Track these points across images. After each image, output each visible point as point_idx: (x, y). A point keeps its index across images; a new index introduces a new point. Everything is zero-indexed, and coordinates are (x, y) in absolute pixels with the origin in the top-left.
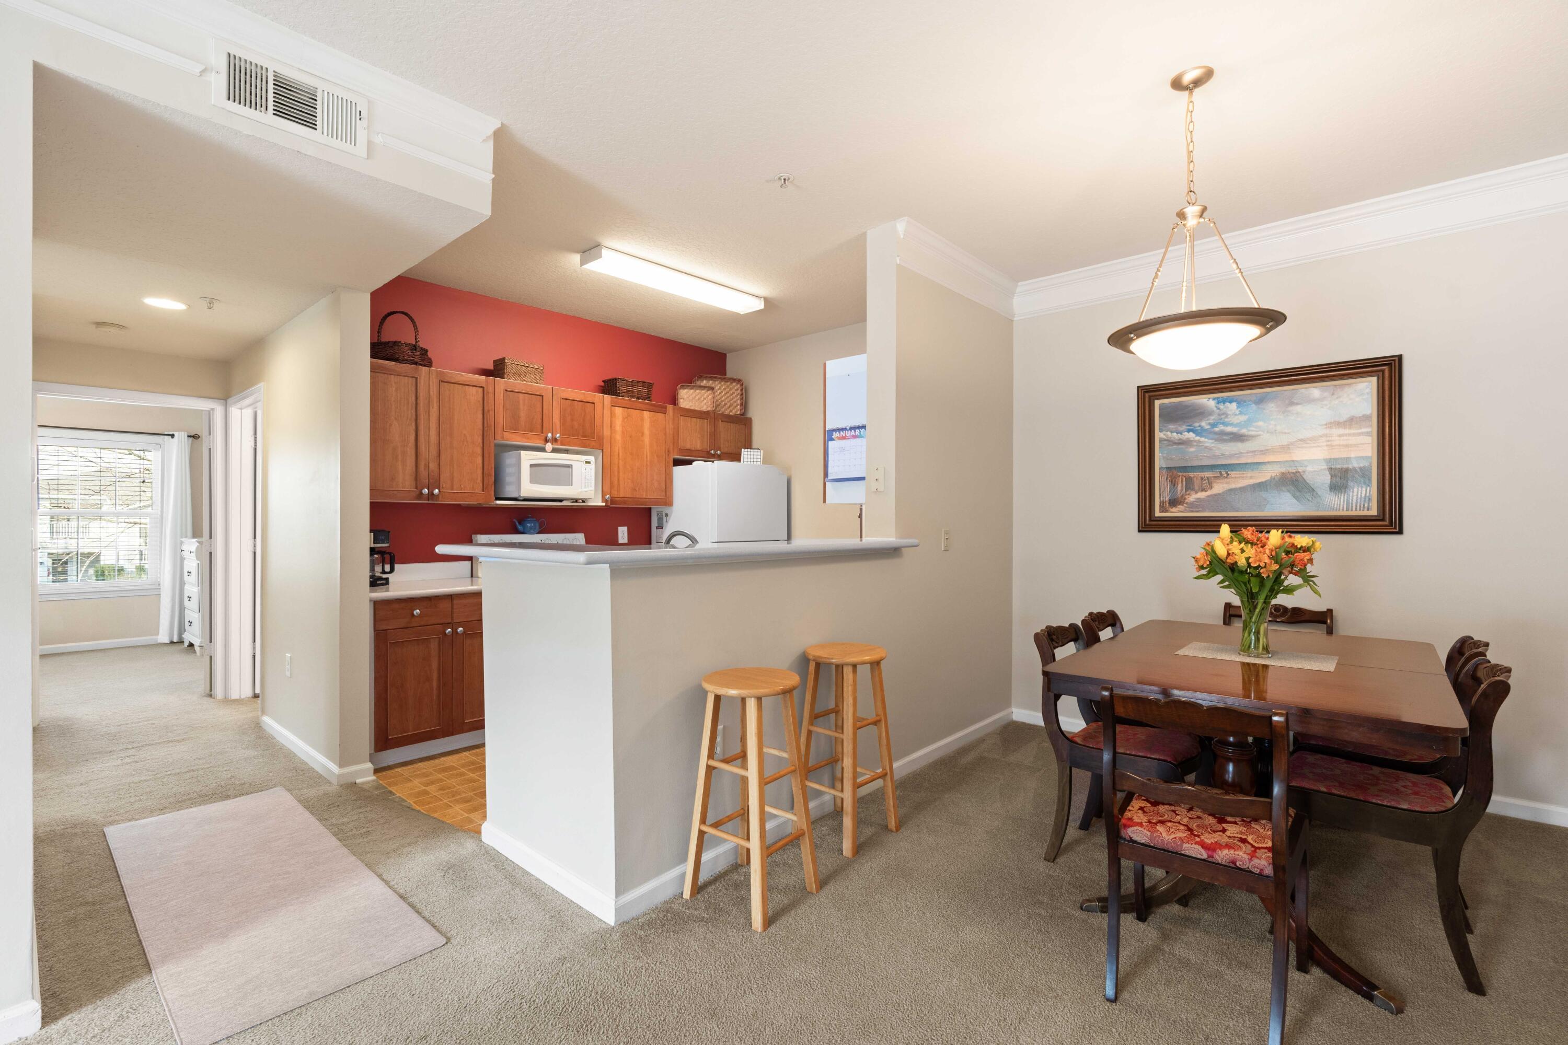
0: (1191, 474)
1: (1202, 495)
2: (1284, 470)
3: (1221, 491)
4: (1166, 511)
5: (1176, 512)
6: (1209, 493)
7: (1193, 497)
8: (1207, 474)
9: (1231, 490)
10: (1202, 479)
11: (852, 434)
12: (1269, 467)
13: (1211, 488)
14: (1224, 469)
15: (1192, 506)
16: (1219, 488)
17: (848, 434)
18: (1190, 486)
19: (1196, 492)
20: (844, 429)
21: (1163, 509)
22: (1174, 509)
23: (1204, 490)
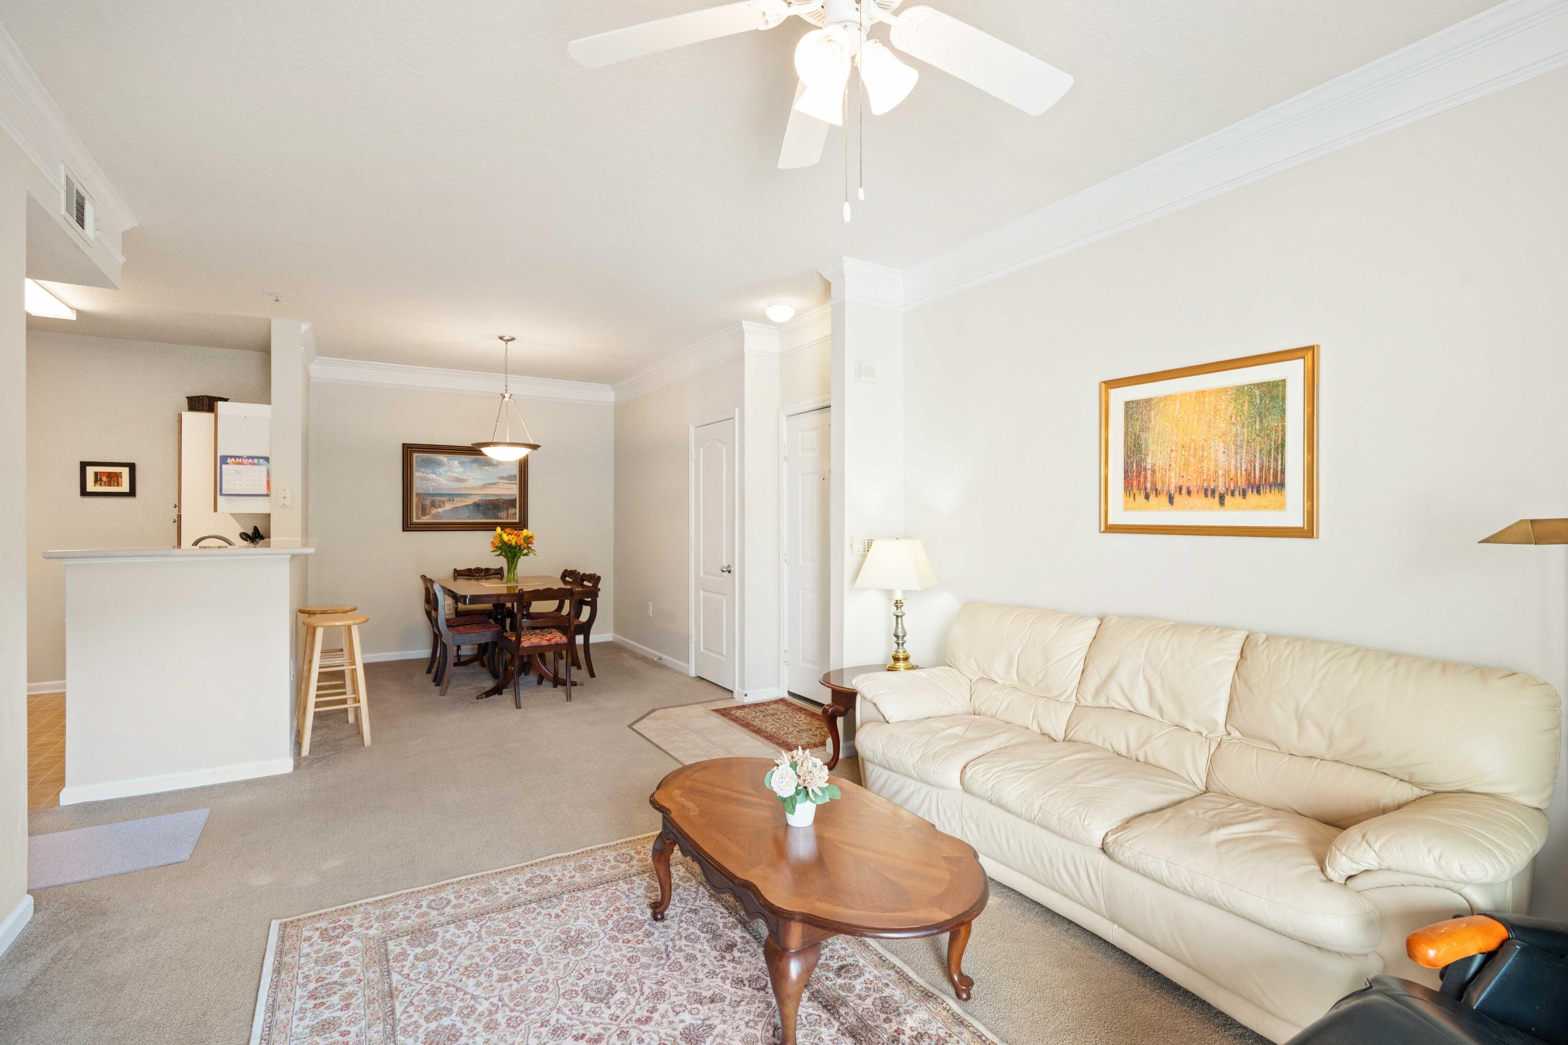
0: (433, 498)
1: (440, 510)
2: (480, 498)
3: (450, 508)
4: (420, 519)
5: (425, 519)
6: (444, 509)
7: (434, 511)
8: (442, 499)
9: (457, 508)
10: (440, 501)
11: (249, 461)
12: (474, 497)
13: (444, 506)
14: (452, 496)
15: (434, 516)
16: (448, 506)
17: (245, 461)
18: (433, 505)
19: (437, 509)
20: (242, 457)
21: (418, 518)
22: (424, 518)
23: (440, 507)
